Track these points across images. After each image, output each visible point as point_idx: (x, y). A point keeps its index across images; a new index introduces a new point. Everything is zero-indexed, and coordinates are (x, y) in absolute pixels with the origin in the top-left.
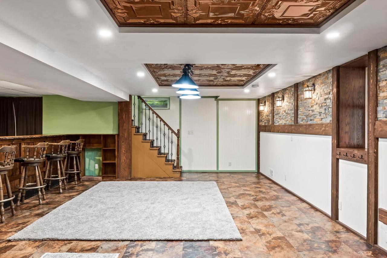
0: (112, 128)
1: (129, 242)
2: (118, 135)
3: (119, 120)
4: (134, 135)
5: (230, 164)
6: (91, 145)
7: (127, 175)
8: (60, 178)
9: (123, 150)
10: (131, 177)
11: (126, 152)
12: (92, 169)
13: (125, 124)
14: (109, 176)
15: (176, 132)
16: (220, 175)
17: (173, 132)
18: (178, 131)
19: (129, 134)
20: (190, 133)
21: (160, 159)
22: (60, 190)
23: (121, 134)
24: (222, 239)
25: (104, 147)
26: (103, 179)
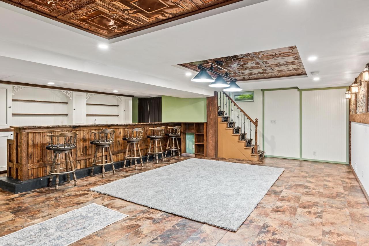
0: (203, 118)
1: (147, 208)
2: (207, 123)
3: (207, 111)
4: (220, 123)
5: (315, 154)
6: (190, 130)
7: (213, 155)
8: (157, 153)
9: (210, 135)
10: (216, 156)
11: (212, 137)
12: (191, 148)
13: (211, 115)
14: (200, 155)
15: (255, 121)
16: (304, 163)
17: (252, 121)
18: (256, 120)
19: (214, 123)
20: (273, 122)
21: (240, 143)
22: (156, 161)
23: (208, 123)
24: (215, 225)
25: (197, 132)
26: (195, 156)
